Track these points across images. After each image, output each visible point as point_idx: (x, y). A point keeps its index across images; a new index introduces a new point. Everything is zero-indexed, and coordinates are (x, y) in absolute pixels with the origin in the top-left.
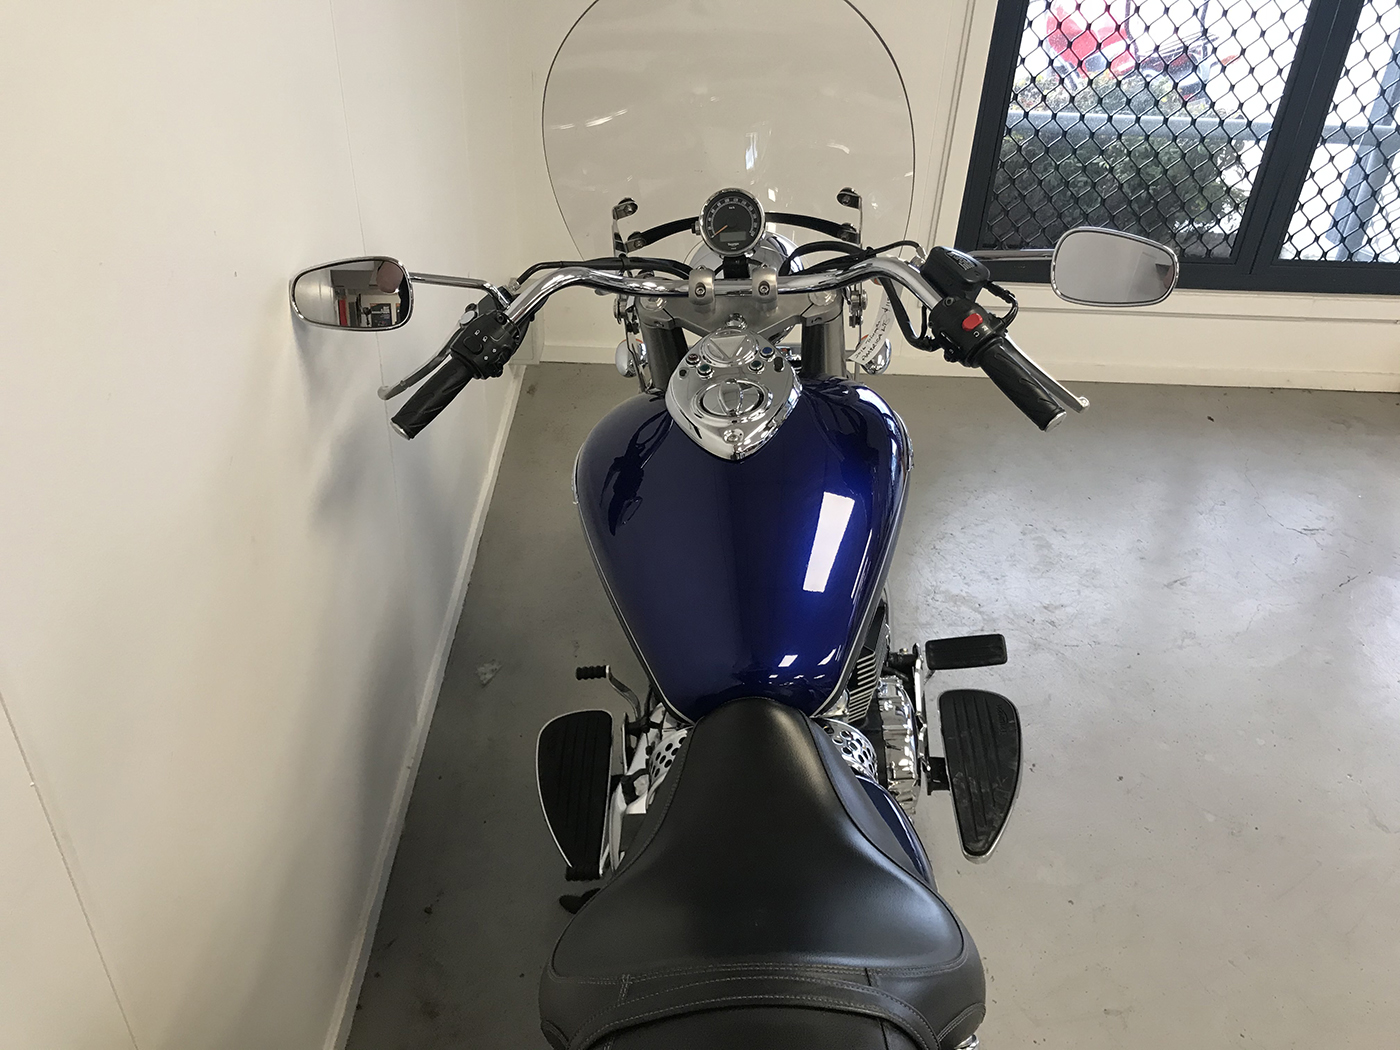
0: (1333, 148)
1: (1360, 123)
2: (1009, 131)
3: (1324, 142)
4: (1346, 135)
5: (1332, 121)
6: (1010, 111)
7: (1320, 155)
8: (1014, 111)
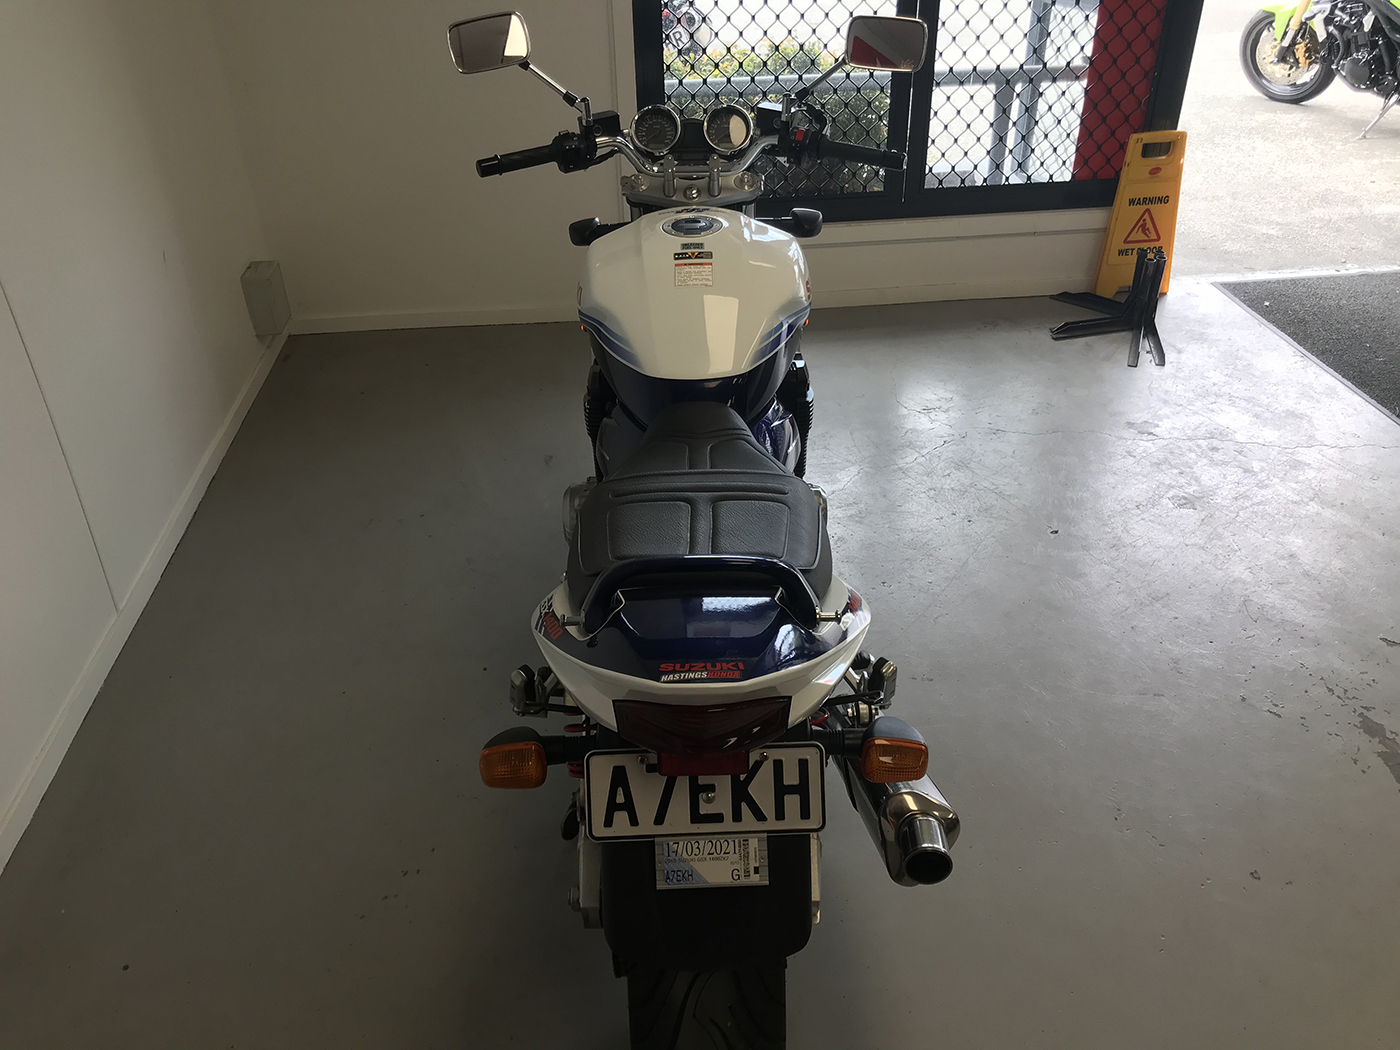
0: (948, 89)
1: (963, 66)
2: (669, 98)
3: (938, 84)
4: (959, 79)
5: (940, 66)
6: (666, 82)
7: (938, 96)
8: (670, 82)
